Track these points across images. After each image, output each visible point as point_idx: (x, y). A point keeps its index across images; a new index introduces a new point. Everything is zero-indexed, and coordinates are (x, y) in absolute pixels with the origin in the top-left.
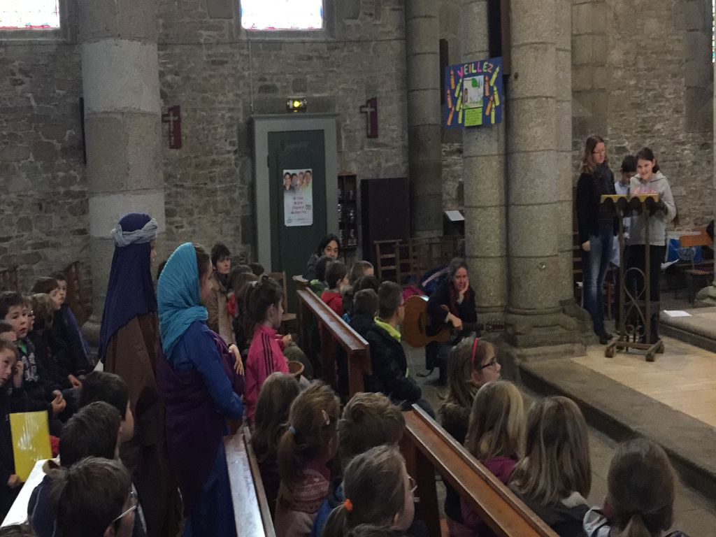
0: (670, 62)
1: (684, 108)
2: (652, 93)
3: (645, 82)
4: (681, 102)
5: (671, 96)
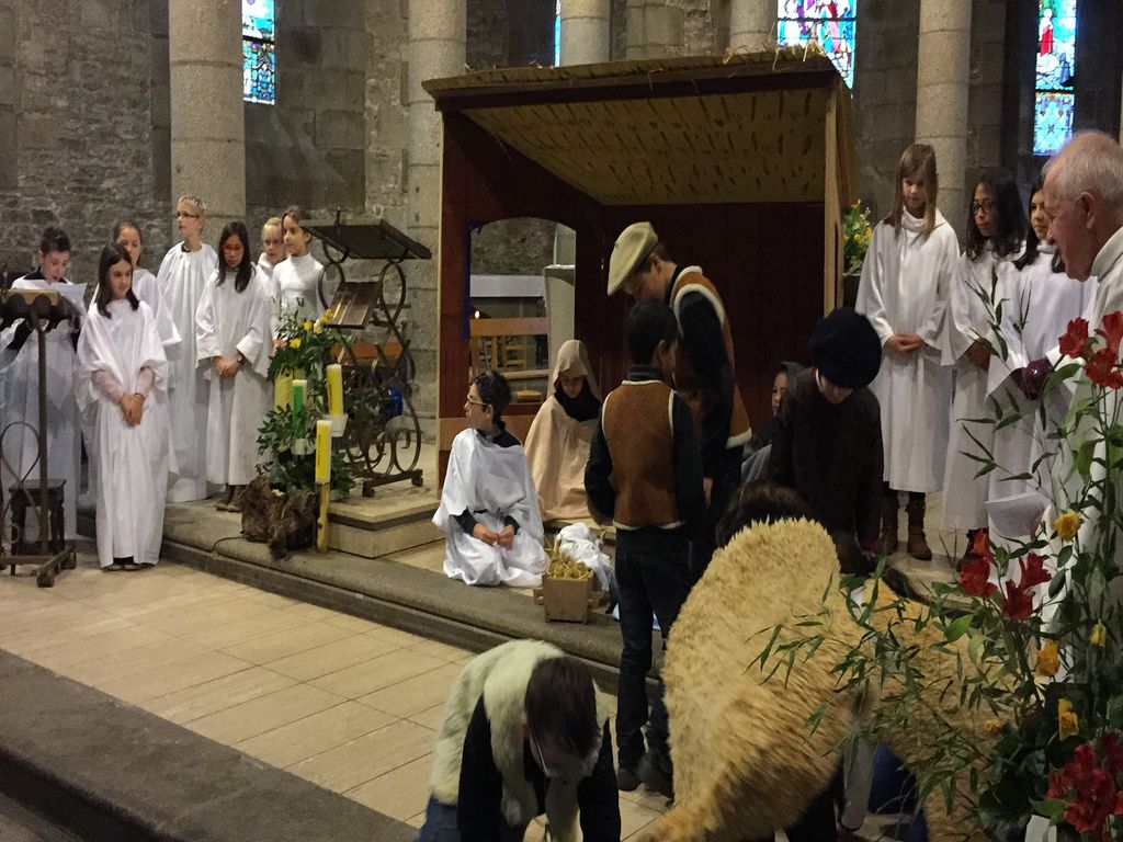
0: (126, 80)
1: (151, 159)
2: (96, 126)
3: (83, 106)
4: (145, 147)
5: (129, 137)
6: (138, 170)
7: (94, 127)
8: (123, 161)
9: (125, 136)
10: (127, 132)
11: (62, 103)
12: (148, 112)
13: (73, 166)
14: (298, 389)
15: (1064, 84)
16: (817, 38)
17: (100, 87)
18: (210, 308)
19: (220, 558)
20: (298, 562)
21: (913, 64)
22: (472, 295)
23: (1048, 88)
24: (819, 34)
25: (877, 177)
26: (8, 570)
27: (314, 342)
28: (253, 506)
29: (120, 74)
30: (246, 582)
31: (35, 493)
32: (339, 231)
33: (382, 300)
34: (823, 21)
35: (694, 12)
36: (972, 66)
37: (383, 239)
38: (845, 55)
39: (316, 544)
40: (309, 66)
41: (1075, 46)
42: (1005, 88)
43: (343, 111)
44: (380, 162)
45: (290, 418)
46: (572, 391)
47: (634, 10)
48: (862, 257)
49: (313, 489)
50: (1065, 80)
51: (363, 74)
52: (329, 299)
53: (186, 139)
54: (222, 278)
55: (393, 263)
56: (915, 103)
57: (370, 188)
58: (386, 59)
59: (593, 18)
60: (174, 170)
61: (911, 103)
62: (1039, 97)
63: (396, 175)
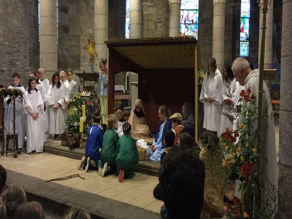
0: (22, 38)
1: (28, 57)
2: (15, 49)
3: (12, 44)
4: (27, 54)
5: (23, 51)
6: (25, 60)
7: (14, 49)
8: (21, 57)
9: (22, 52)
10: (22, 50)
11: (7, 43)
12: (28, 45)
13: (9, 59)
14: (75, 111)
15: (246, 40)
16: (189, 28)
17: (16, 39)
18: (51, 93)
19: (56, 150)
20: (76, 150)
21: (212, 35)
22: (115, 90)
23: (243, 40)
24: (189, 27)
25: (203, 61)
26: (5, 154)
27: (79, 100)
28: (64, 138)
29: (21, 36)
30: (63, 156)
31: (12, 136)
32: (84, 75)
33: (94, 90)
34: (190, 24)
35: (160, 22)
36: (225, 35)
37: (94, 76)
38: (196, 32)
39: (80, 147)
40: (66, 34)
41: (249, 31)
42: (233, 41)
43: (75, 45)
44: (84, 57)
45: (73, 118)
46: (138, 110)
47: (146, 21)
48: (202, 80)
49: (79, 134)
50: (247, 39)
51: (80, 36)
52: (81, 90)
53: (44, 53)
54: (53, 86)
55: (96, 82)
56: (212, 44)
57: (81, 64)
58: (85, 33)
59: (137, 24)
60: (40, 60)
61: (211, 44)
62: (241, 43)
63: (88, 61)
